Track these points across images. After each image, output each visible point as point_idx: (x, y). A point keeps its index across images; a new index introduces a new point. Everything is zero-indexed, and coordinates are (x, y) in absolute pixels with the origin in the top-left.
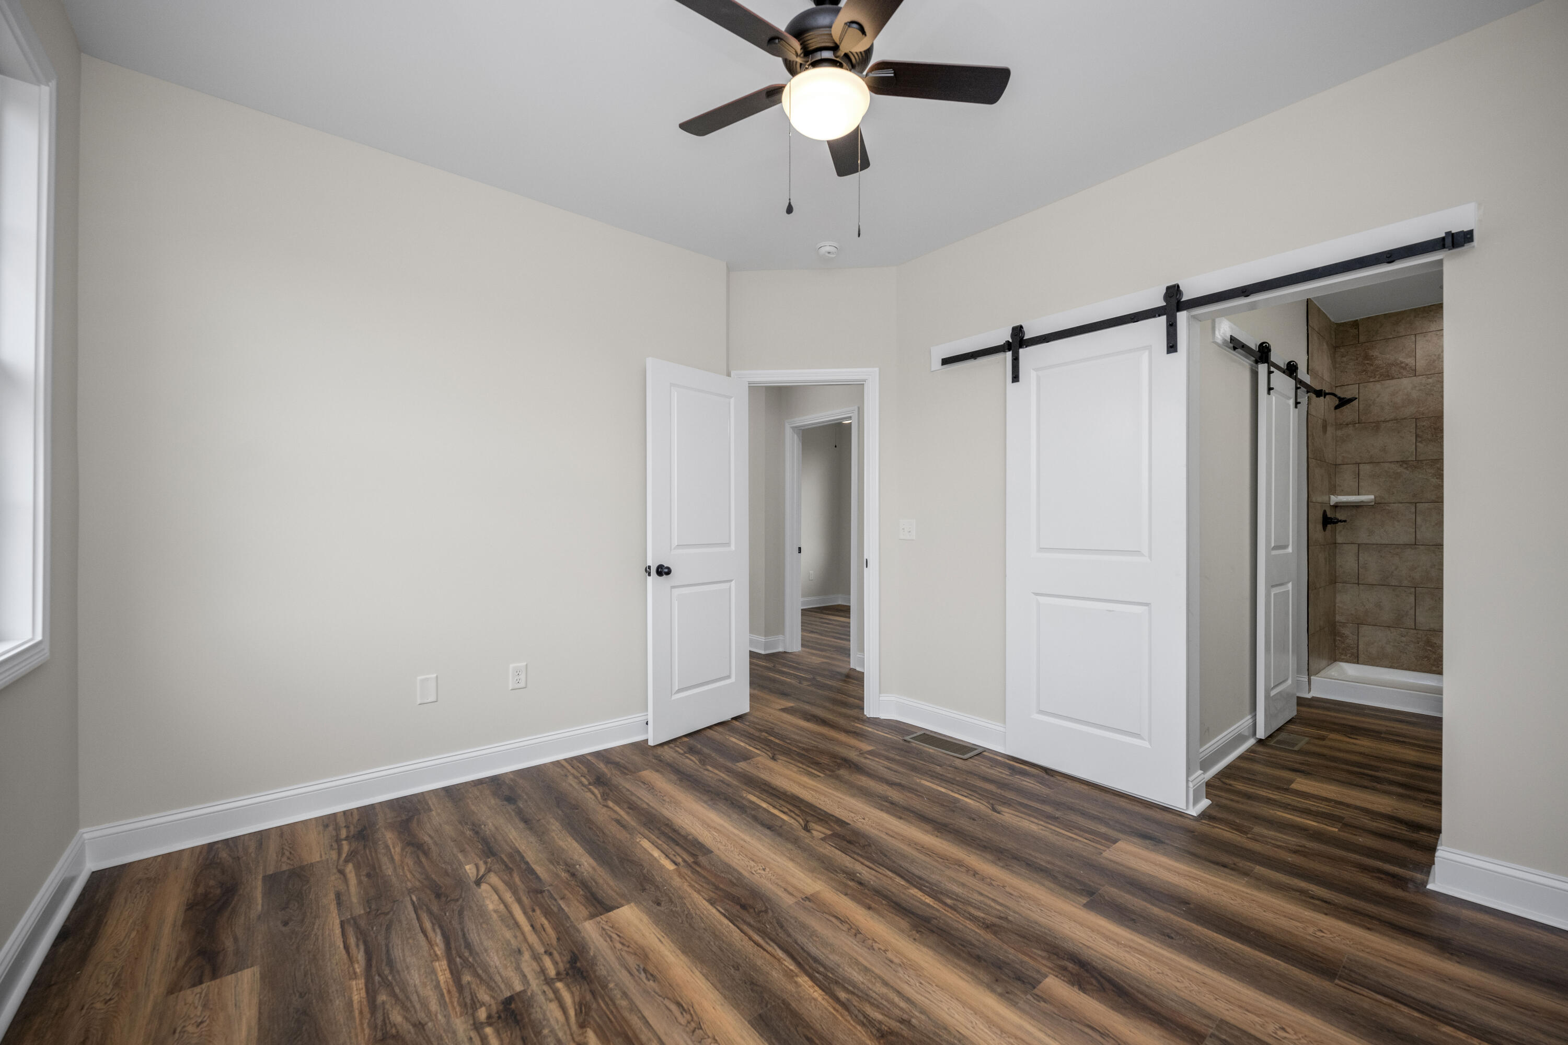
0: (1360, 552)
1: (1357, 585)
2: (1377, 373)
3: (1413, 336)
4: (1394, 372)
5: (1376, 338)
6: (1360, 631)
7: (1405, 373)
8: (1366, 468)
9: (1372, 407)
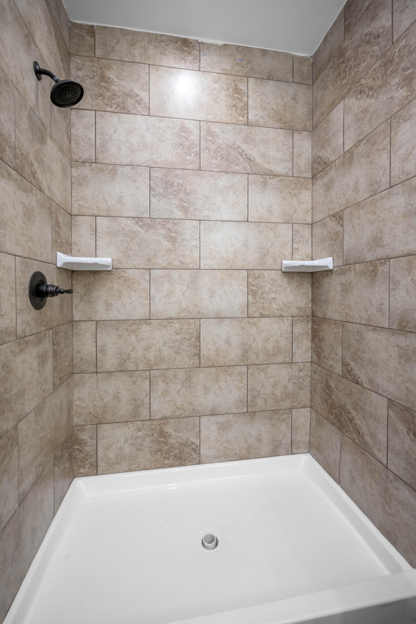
0: (98, 331)
2: (113, 102)
3: (147, 66)
4: (129, 105)
5: (112, 56)
6: (98, 433)
7: (140, 109)
8: (103, 223)
9: (109, 144)
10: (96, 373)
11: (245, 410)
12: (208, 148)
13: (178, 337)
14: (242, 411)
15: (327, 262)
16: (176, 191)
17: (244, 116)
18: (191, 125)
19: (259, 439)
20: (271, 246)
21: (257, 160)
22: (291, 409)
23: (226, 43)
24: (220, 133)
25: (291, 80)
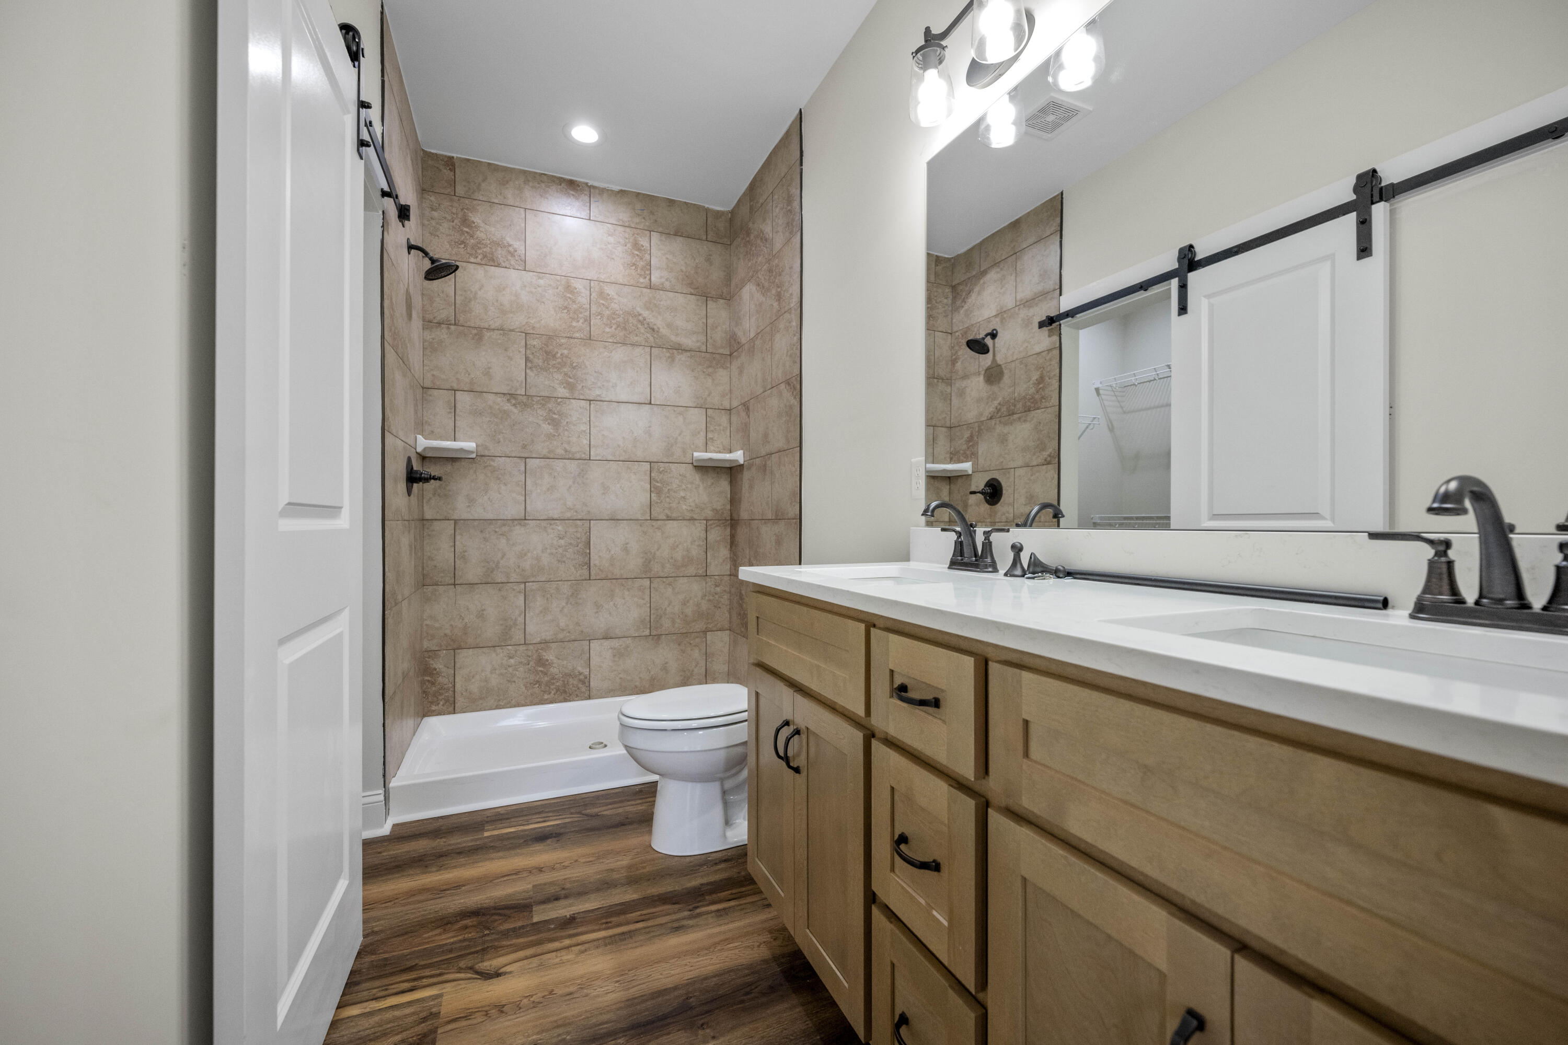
0: (457, 533)
1: (453, 586)
2: (479, 251)
3: (522, 211)
4: (499, 256)
5: (477, 196)
6: (456, 660)
7: (513, 262)
8: (464, 399)
9: (473, 303)
10: (455, 585)
11: (647, 632)
12: (600, 314)
13: (562, 542)
14: (644, 634)
15: (738, 456)
16: (559, 363)
17: (645, 278)
18: (579, 285)
19: (665, 668)
20: (680, 434)
21: (661, 330)
22: (705, 632)
23: (623, 189)
24: (616, 297)
25: (704, 238)
